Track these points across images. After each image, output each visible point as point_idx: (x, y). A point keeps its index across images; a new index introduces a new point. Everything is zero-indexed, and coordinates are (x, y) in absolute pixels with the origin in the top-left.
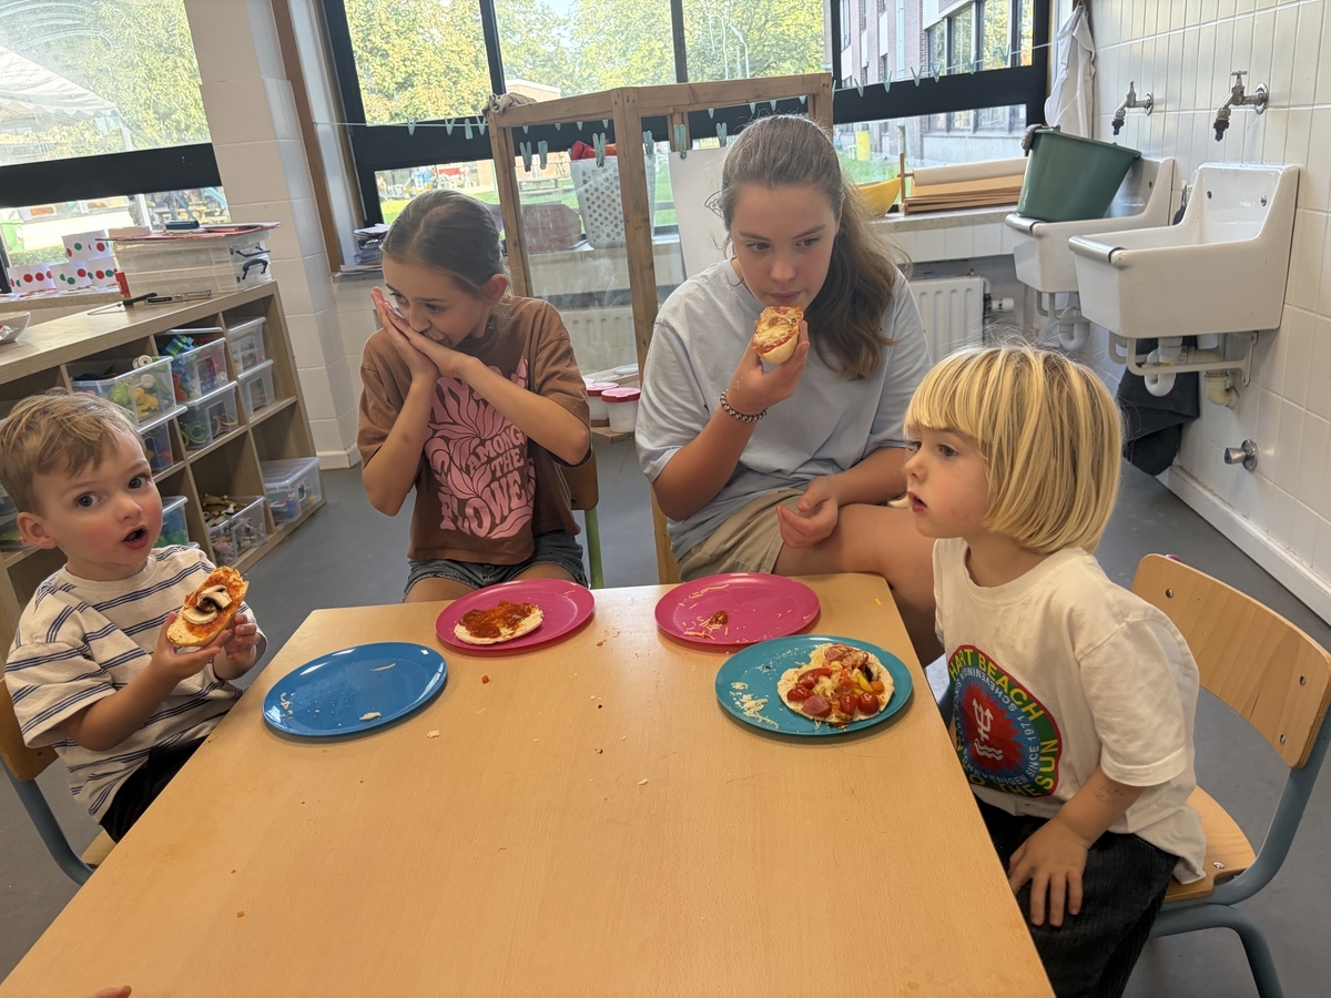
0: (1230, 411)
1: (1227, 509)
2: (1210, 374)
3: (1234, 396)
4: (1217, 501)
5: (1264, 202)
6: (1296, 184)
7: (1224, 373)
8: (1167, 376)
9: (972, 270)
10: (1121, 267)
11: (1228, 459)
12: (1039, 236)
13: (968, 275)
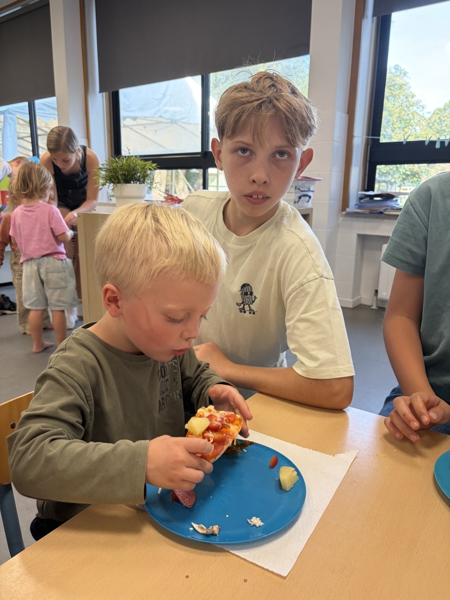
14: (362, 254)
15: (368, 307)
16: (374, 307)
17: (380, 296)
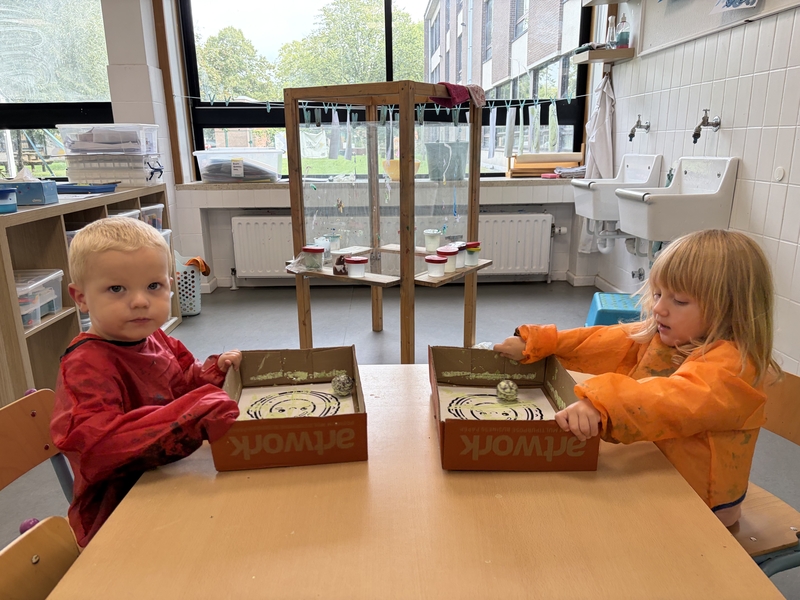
5: (719, 175)
9: (546, 210)
10: (650, 203)
12: (594, 190)
13: (544, 212)
14: (208, 231)
15: (227, 289)
16: (234, 288)
17: (238, 274)
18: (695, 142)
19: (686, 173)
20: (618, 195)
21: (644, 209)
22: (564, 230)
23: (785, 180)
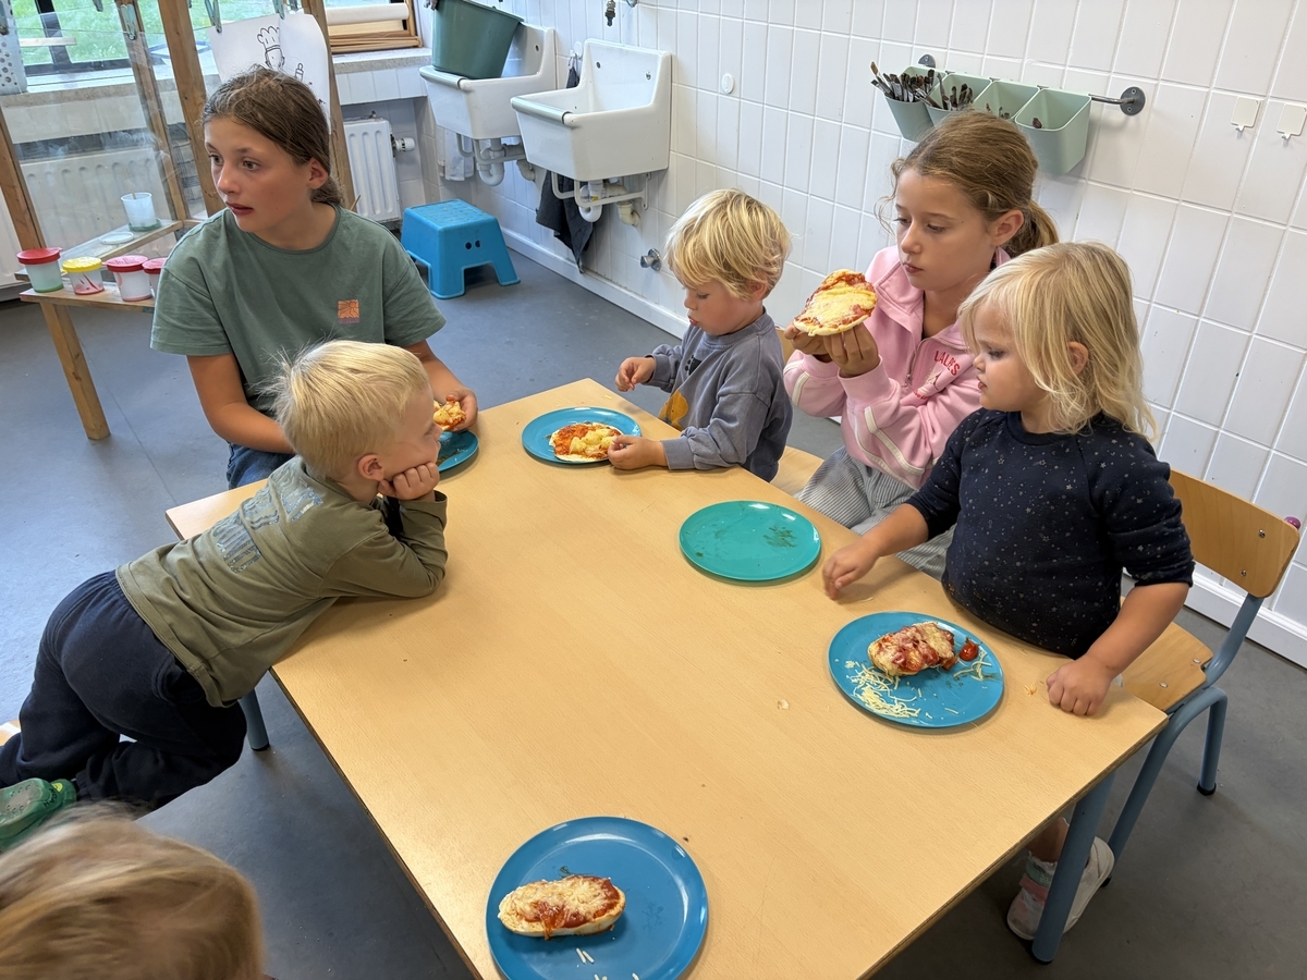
0: (634, 229)
1: (642, 300)
2: (621, 203)
3: (637, 217)
4: (634, 296)
5: (648, 76)
6: (670, 63)
7: (631, 201)
8: (597, 207)
9: (374, 113)
10: (573, 127)
11: (643, 264)
12: (467, 91)
13: (371, 117)
18: (610, 24)
19: (599, 65)
20: (516, 108)
21: (564, 136)
22: (409, 143)
23: (736, 93)
